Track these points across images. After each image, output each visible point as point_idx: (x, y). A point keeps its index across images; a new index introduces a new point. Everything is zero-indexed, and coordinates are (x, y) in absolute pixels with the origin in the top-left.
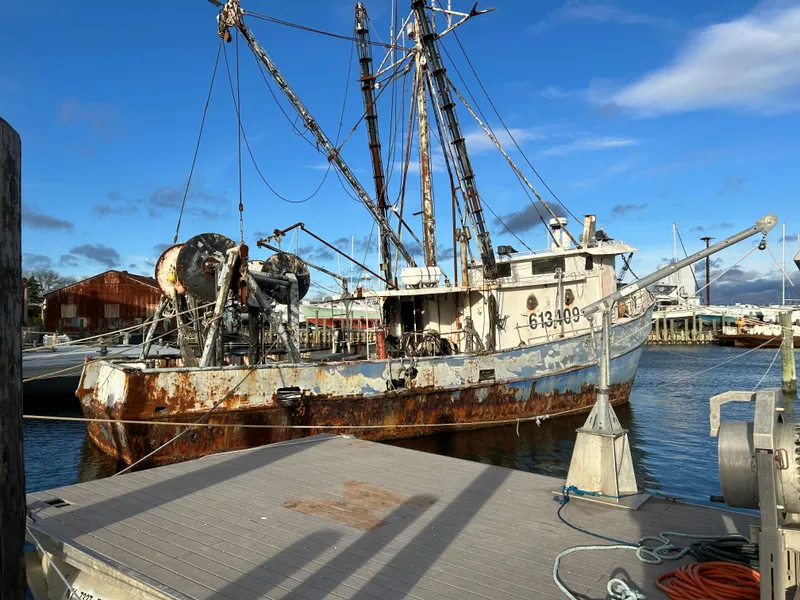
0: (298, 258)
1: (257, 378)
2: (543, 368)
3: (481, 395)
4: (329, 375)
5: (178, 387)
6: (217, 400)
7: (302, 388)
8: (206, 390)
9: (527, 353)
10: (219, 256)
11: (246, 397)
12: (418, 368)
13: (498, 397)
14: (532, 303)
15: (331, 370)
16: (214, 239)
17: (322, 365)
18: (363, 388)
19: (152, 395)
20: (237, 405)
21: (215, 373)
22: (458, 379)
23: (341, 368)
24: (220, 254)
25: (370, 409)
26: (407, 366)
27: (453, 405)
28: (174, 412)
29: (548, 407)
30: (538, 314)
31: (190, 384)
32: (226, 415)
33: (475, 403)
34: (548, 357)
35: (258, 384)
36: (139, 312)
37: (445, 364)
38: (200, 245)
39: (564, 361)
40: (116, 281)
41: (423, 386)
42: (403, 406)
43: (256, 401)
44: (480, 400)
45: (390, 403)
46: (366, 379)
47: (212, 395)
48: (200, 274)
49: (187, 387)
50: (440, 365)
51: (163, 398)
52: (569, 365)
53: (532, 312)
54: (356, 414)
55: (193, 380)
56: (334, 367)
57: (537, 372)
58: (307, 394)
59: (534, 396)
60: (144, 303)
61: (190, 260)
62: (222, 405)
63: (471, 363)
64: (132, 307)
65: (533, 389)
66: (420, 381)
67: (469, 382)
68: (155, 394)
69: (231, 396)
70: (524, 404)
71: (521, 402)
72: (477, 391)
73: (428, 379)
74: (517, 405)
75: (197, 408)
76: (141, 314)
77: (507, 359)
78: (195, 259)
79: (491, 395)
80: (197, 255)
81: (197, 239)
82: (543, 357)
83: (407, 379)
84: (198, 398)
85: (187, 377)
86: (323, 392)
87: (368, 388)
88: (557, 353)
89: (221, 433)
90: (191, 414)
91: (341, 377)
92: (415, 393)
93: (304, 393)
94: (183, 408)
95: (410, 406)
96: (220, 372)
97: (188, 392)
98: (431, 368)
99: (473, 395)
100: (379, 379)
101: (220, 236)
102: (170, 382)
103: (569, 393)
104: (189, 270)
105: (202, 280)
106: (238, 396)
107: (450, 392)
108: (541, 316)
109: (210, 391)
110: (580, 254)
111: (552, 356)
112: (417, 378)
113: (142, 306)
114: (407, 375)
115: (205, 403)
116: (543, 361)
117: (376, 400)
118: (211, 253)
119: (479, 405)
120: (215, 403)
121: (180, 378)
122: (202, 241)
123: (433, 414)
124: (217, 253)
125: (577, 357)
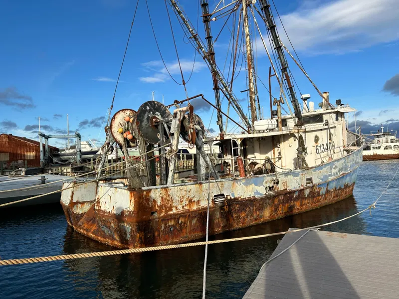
0: (198, 116)
1: (203, 189)
2: (330, 175)
3: (307, 192)
4: (238, 186)
5: (162, 198)
6: (184, 205)
7: (225, 195)
8: (177, 198)
9: (325, 167)
10: (158, 115)
11: (198, 202)
12: (279, 179)
13: (314, 193)
14: (317, 139)
15: (239, 182)
16: (155, 104)
17: (235, 179)
18: (255, 193)
19: (148, 204)
20: (195, 207)
21: (181, 187)
22: (297, 184)
23: (244, 181)
24: (159, 114)
25: (258, 205)
26: (274, 178)
27: (295, 200)
28: (162, 215)
29: (332, 197)
30: (319, 146)
31: (169, 196)
32: (188, 214)
33: (304, 198)
34: (333, 169)
35: (203, 193)
36: (21, 156)
37: (291, 176)
38: (148, 108)
39: (339, 171)
40: (5, 140)
41: (282, 190)
42: (273, 202)
43: (204, 204)
44: (306, 196)
45: (267, 200)
46: (256, 187)
47: (181, 202)
48: (149, 127)
49: (168, 198)
50: (289, 177)
51: (155, 206)
52: (341, 173)
53: (317, 144)
54: (251, 208)
55: (170, 193)
56: (240, 180)
57: (329, 178)
58: (229, 198)
59: (327, 191)
60: (24, 152)
61: (143, 117)
62: (187, 208)
63: (302, 174)
64: (17, 154)
65: (327, 188)
66: (280, 187)
67: (302, 186)
68: (150, 203)
69: (191, 202)
70: (323, 196)
71: (322, 195)
72: (305, 190)
73: (284, 185)
74: (320, 197)
75: (174, 211)
76: (23, 158)
77: (318, 171)
78: (146, 117)
79: (311, 192)
80: (146, 114)
81: (146, 104)
82: (331, 169)
83: (275, 186)
84: (174, 205)
85: (167, 191)
86: (236, 196)
87: (257, 193)
88: (336, 167)
89: (186, 226)
90: (171, 215)
91: (244, 186)
92: (279, 194)
93: (227, 198)
94: (166, 212)
95: (276, 202)
96: (184, 187)
97: (168, 200)
98: (285, 179)
99: (303, 193)
100: (262, 187)
101: (158, 103)
102: (158, 195)
103: (340, 189)
104: (143, 124)
105: (150, 130)
106: (194, 201)
107: (294, 192)
108: (320, 147)
109: (180, 199)
110: (333, 112)
111: (334, 168)
112: (279, 185)
113: (22, 153)
114: (274, 183)
115: (178, 208)
116: (331, 172)
117: (261, 199)
118: (154, 113)
119: (306, 198)
120: (183, 207)
121: (163, 192)
122: (149, 106)
123: (287, 205)
124: (157, 113)
125: (344, 169)
